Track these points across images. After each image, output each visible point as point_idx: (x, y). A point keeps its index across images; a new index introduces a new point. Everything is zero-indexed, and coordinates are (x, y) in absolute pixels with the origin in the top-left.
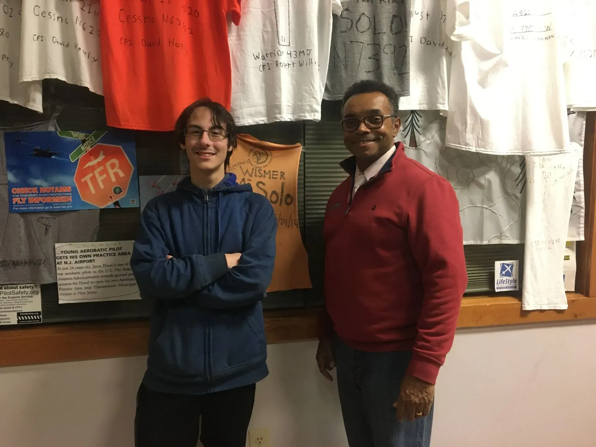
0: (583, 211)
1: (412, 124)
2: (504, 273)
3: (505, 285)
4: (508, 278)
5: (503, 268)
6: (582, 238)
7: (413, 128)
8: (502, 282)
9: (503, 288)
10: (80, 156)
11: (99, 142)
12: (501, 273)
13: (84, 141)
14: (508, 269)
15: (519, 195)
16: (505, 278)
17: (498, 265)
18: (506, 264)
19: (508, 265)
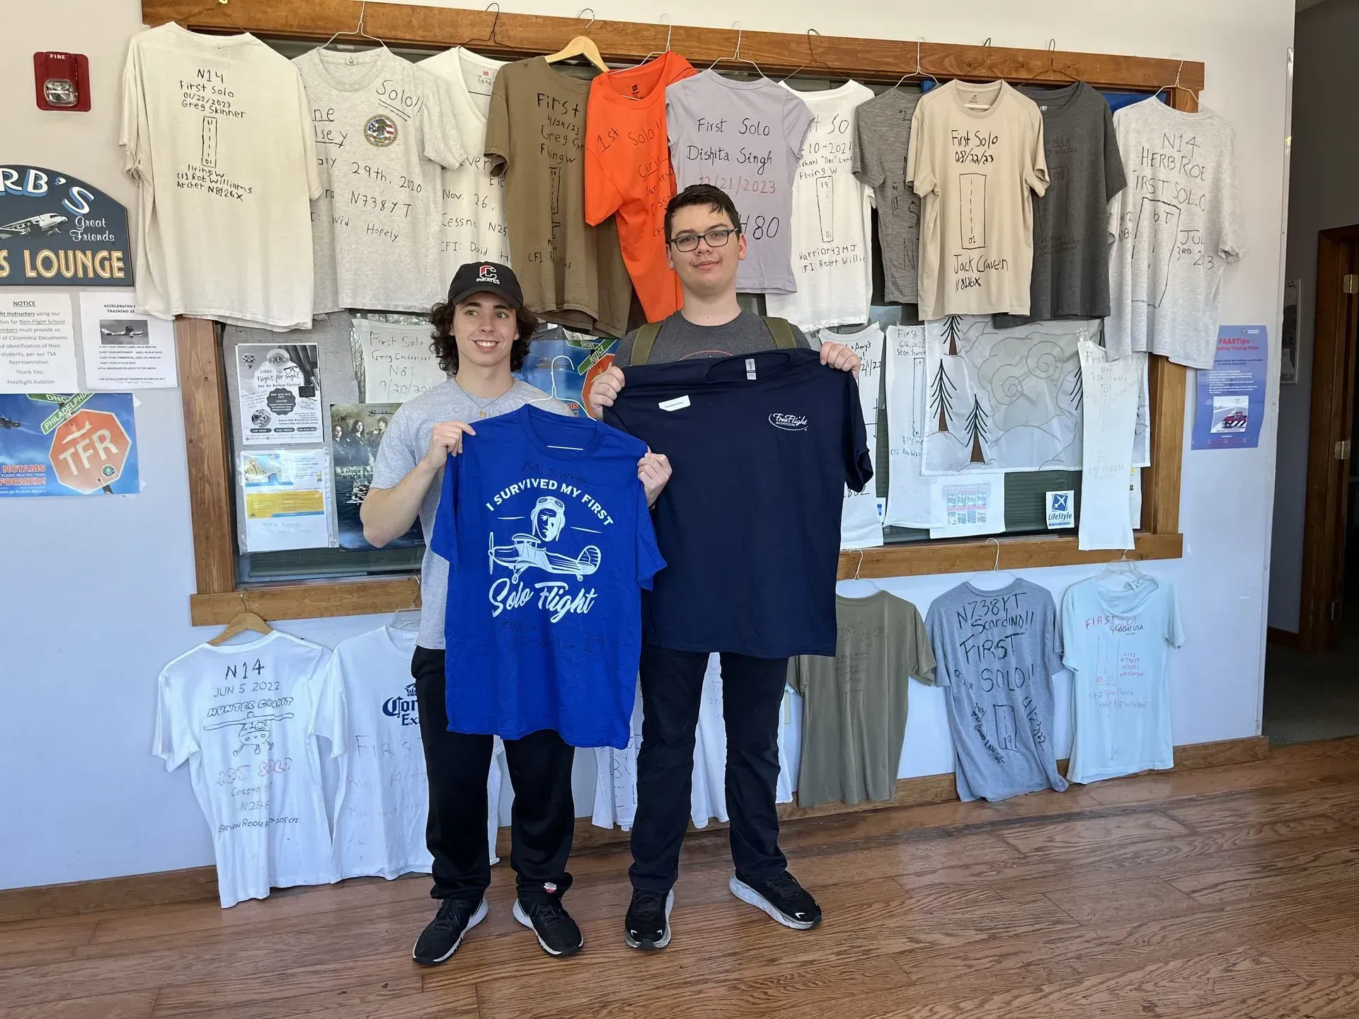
0: (1148, 430)
1: (952, 328)
2: (1056, 506)
3: (1058, 521)
4: (1062, 512)
5: (1056, 500)
6: (1148, 464)
7: (952, 333)
8: (1055, 517)
9: (1056, 524)
10: (589, 368)
11: (607, 352)
12: (1054, 506)
13: (593, 351)
14: (1062, 501)
15: (1074, 412)
16: (1058, 512)
17: (1050, 496)
18: (1060, 496)
19: (1061, 496)
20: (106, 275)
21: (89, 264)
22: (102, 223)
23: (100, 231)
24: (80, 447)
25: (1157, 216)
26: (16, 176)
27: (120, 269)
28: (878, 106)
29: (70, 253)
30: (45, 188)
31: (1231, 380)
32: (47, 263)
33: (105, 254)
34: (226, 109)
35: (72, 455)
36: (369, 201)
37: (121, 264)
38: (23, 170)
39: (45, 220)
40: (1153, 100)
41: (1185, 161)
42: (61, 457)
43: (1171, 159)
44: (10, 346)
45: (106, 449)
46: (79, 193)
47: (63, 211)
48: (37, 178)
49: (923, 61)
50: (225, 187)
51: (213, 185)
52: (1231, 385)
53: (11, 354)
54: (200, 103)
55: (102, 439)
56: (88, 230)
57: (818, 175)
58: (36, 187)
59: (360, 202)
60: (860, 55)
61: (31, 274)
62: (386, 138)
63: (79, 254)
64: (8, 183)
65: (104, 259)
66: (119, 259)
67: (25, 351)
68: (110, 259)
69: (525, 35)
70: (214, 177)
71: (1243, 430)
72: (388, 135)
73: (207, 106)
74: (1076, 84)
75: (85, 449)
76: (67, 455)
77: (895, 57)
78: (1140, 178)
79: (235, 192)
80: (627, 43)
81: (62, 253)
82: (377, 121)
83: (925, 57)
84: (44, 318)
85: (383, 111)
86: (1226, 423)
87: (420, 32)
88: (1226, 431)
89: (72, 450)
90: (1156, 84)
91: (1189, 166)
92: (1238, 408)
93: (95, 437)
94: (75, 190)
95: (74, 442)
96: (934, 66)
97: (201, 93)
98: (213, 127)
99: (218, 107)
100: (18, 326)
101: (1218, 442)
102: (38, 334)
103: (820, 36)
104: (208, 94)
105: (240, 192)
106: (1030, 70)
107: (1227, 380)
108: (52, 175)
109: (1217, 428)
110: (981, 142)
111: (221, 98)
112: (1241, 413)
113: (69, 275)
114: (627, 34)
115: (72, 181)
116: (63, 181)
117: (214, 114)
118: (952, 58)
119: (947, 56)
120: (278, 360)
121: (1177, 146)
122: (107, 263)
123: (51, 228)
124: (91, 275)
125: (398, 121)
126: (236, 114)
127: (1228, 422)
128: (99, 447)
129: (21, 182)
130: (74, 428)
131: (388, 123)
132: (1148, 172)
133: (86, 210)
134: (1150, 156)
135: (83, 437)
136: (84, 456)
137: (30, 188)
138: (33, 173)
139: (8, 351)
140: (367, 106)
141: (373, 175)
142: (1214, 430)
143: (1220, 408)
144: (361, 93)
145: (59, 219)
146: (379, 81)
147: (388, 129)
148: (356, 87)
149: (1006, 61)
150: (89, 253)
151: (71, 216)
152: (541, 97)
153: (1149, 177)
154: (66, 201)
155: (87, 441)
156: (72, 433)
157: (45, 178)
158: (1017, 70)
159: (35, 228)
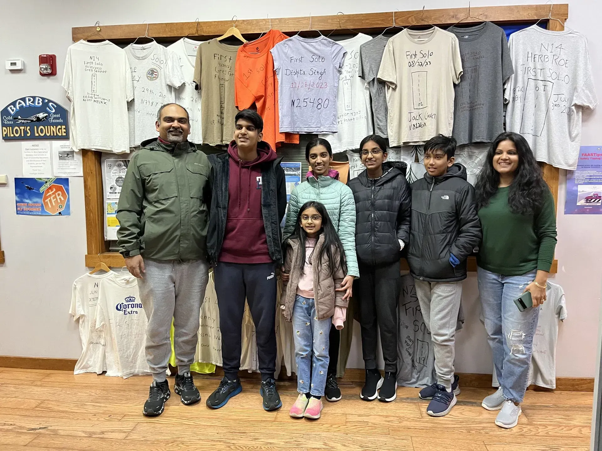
1: (416, 149)
7: (416, 152)
20: (60, 135)
21: (55, 131)
22: (58, 116)
23: (58, 118)
24: (52, 198)
25: (537, 89)
26: (32, 100)
27: (64, 132)
28: (371, 44)
29: (49, 127)
30: (41, 104)
31: (591, 176)
32: (42, 131)
33: (59, 127)
34: (100, 70)
35: (50, 200)
36: (148, 102)
37: (65, 130)
38: (34, 98)
39: (41, 115)
40: (535, 26)
41: (555, 57)
42: (46, 201)
43: (546, 57)
44: (31, 161)
45: (60, 199)
46: (52, 105)
47: (46, 112)
48: (39, 100)
49: (397, 21)
50: (99, 100)
51: (96, 100)
52: (591, 179)
53: (31, 164)
54: (91, 69)
55: (59, 195)
56: (54, 118)
57: (344, 79)
58: (38, 103)
59: (145, 103)
60: (363, 22)
61: (37, 135)
62: (154, 77)
63: (52, 127)
64: (30, 102)
65: (59, 129)
66: (64, 129)
67: (35, 163)
68: (61, 129)
69: (210, 30)
70: (96, 97)
71: (600, 204)
72: (155, 76)
73: (93, 70)
74: (485, 23)
75: (54, 198)
76: (48, 200)
77: (383, 20)
78: (527, 68)
79: (104, 102)
80: (253, 28)
81: (46, 127)
82: (151, 71)
83: (398, 18)
84: (42, 151)
85: (153, 67)
86: (587, 200)
87: (169, 34)
88: (588, 204)
89: (49, 199)
90: (536, 18)
91: (558, 60)
92: (595, 192)
93: (57, 194)
94: (50, 104)
95: (50, 195)
96: (403, 22)
97: (91, 65)
98: (95, 77)
99: (97, 70)
100: (33, 154)
101: (582, 211)
102: (40, 156)
103: (344, 15)
104: (94, 65)
105: (105, 101)
106: (457, 19)
107: (587, 176)
108: (43, 99)
109: (581, 203)
110: (424, 56)
111: (98, 66)
112: (597, 194)
113: (48, 135)
114: (253, 25)
115: (50, 101)
116: (47, 101)
117: (96, 73)
118: (413, 17)
119: (410, 17)
120: (119, 166)
121: (550, 50)
122: (60, 130)
123: (43, 118)
124: (55, 135)
125: (159, 70)
126: (104, 72)
127: (588, 199)
128: (58, 197)
129: (33, 102)
130: (50, 191)
131: (155, 71)
132: (531, 65)
133: (54, 111)
134: (533, 56)
135: (53, 194)
136: (53, 201)
137: (37, 104)
138: (37, 98)
139: (30, 162)
140: (147, 65)
141: (149, 92)
142: (578, 204)
143: (583, 191)
144: (145, 60)
145: (45, 115)
146: (152, 54)
147: (155, 73)
148: (144, 58)
149: (443, 15)
150: (55, 127)
151: (49, 113)
152: (215, 55)
153: (532, 68)
154: (48, 108)
155: (54, 195)
156: (49, 192)
157: (41, 100)
158: (450, 19)
159: (38, 118)
